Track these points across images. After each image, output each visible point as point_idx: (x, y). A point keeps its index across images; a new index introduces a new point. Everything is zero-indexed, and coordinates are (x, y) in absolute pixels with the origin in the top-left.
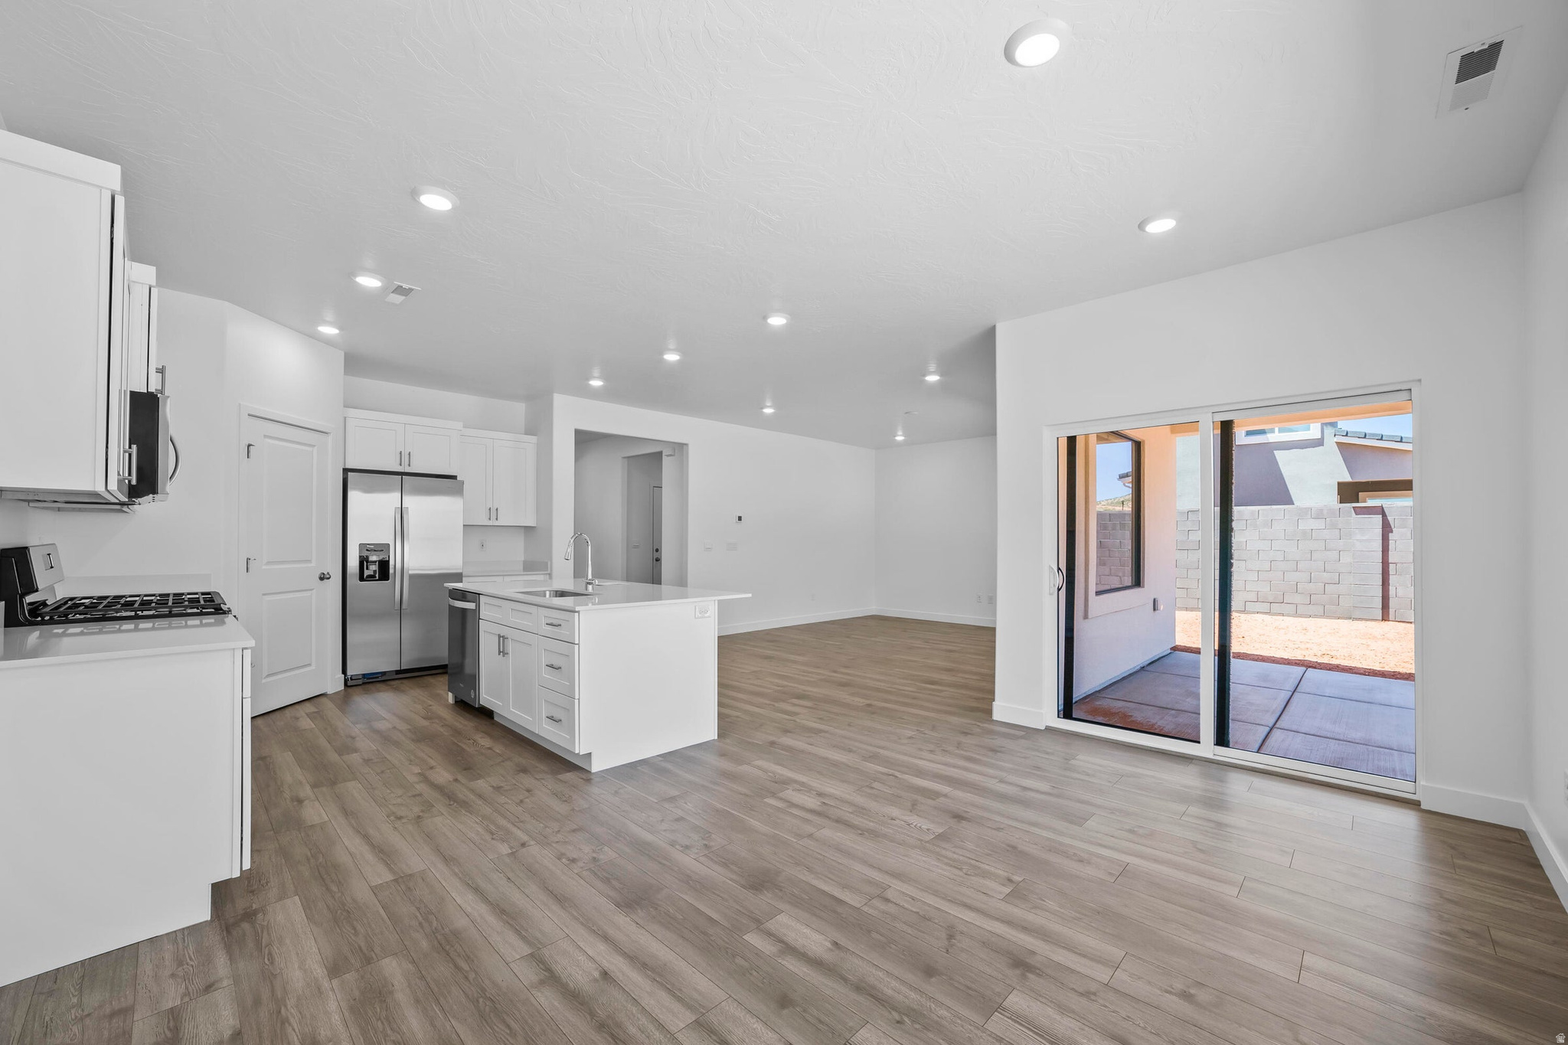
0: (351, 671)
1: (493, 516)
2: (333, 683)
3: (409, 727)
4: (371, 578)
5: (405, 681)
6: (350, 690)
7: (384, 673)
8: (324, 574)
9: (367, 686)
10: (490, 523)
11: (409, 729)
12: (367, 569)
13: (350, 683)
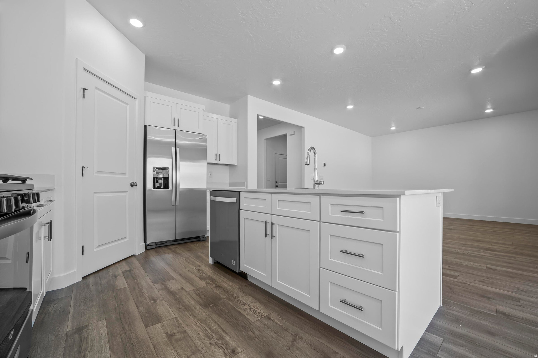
0: (148, 241)
1: (218, 159)
2: (139, 249)
3: (193, 288)
4: (159, 188)
5: (178, 246)
6: (148, 252)
7: (166, 242)
8: (133, 183)
9: (158, 249)
10: (216, 162)
11: (193, 290)
12: (157, 182)
13: (148, 248)
